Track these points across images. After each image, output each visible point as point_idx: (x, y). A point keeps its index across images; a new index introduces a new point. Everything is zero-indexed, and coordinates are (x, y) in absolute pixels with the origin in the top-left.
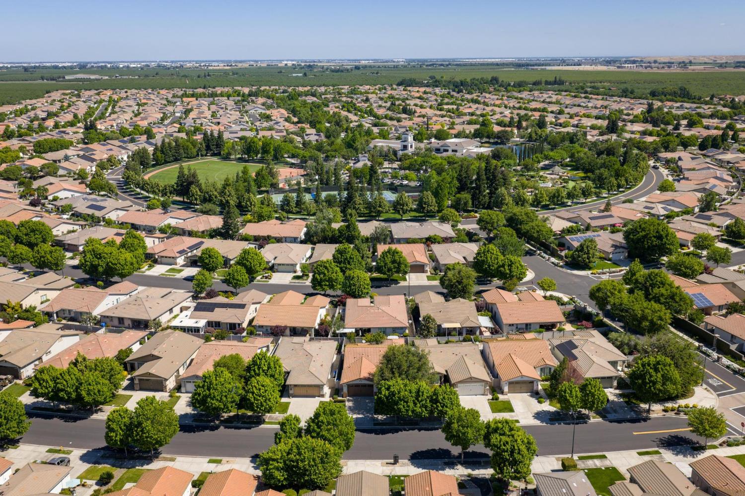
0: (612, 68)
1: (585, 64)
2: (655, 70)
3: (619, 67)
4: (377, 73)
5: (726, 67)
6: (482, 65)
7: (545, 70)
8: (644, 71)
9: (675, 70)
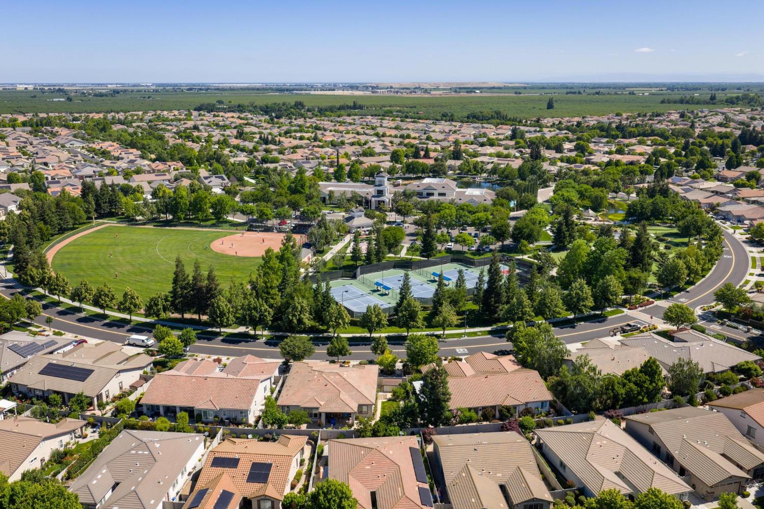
0: (368, 93)
1: (339, 89)
2: (405, 95)
3: (373, 92)
4: (149, 98)
5: (460, 92)
6: (248, 89)
7: (309, 94)
8: (409, 96)
9: (419, 94)
